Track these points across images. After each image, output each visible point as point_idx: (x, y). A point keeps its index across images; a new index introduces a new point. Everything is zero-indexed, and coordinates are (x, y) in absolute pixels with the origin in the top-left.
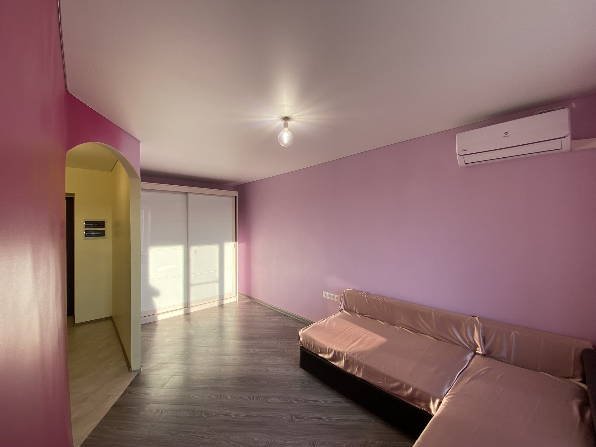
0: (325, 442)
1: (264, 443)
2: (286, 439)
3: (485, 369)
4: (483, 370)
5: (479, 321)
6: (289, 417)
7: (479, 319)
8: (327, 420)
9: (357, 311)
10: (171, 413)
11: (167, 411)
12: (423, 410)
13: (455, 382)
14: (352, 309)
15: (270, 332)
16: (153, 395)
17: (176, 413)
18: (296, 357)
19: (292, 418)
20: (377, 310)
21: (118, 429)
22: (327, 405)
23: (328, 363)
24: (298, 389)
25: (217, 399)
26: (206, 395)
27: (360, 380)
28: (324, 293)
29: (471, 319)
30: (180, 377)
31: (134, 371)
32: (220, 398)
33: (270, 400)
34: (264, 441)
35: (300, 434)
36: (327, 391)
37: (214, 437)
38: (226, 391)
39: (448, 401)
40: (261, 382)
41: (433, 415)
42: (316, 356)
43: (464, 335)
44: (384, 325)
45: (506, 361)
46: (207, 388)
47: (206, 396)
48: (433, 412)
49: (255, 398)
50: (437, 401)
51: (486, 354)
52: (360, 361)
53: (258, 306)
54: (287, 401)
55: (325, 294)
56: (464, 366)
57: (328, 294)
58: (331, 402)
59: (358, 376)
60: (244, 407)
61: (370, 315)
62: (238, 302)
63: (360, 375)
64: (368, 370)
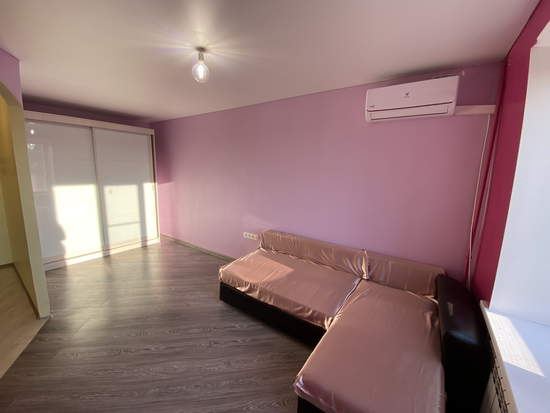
0: (239, 360)
1: (183, 369)
2: (204, 363)
3: (368, 291)
4: (366, 292)
5: (367, 254)
6: (208, 344)
7: (367, 252)
8: (242, 342)
9: (272, 248)
10: (87, 354)
11: (82, 353)
12: (319, 327)
13: (345, 302)
14: (269, 246)
15: (193, 271)
16: (66, 340)
17: (92, 354)
18: (216, 291)
19: (211, 344)
20: (289, 246)
21: (29, 375)
22: (243, 329)
23: (245, 294)
24: (217, 318)
25: (136, 336)
26: (125, 333)
27: (271, 306)
28: (244, 233)
29: (361, 253)
30: (96, 320)
31: (43, 318)
32: (140, 335)
33: (190, 331)
34: (184, 367)
35: (217, 357)
36: (243, 318)
37: (133, 371)
38: (146, 327)
39: (338, 319)
40: (182, 316)
41: (326, 329)
42: (234, 289)
43: (355, 265)
44: (294, 259)
45: (383, 283)
46: (126, 327)
47: (125, 335)
48: (326, 328)
49: (175, 331)
50: (330, 319)
51: (370, 279)
52: (272, 292)
53: (181, 247)
54: (206, 330)
55: (246, 234)
56: (352, 290)
57: (248, 234)
58: (246, 326)
59: (269, 303)
60: (165, 340)
61: (283, 251)
62: (161, 243)
63: (271, 303)
64: (278, 298)
